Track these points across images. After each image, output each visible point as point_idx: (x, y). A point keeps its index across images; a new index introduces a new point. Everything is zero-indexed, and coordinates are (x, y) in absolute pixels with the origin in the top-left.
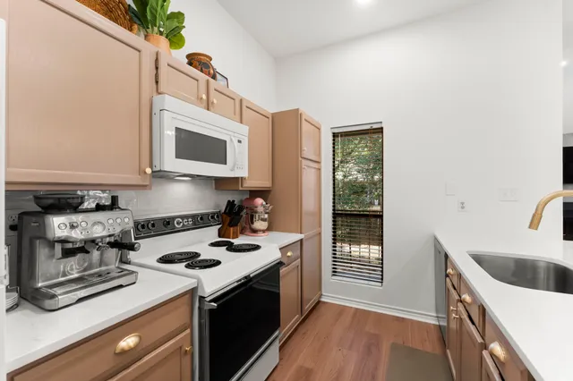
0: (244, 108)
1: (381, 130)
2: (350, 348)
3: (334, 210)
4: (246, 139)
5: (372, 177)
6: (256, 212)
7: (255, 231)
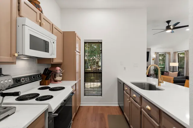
0: (54, 28)
1: (101, 43)
2: (95, 120)
3: (85, 71)
4: (56, 41)
5: (90, 58)
6: (57, 73)
7: (56, 81)
